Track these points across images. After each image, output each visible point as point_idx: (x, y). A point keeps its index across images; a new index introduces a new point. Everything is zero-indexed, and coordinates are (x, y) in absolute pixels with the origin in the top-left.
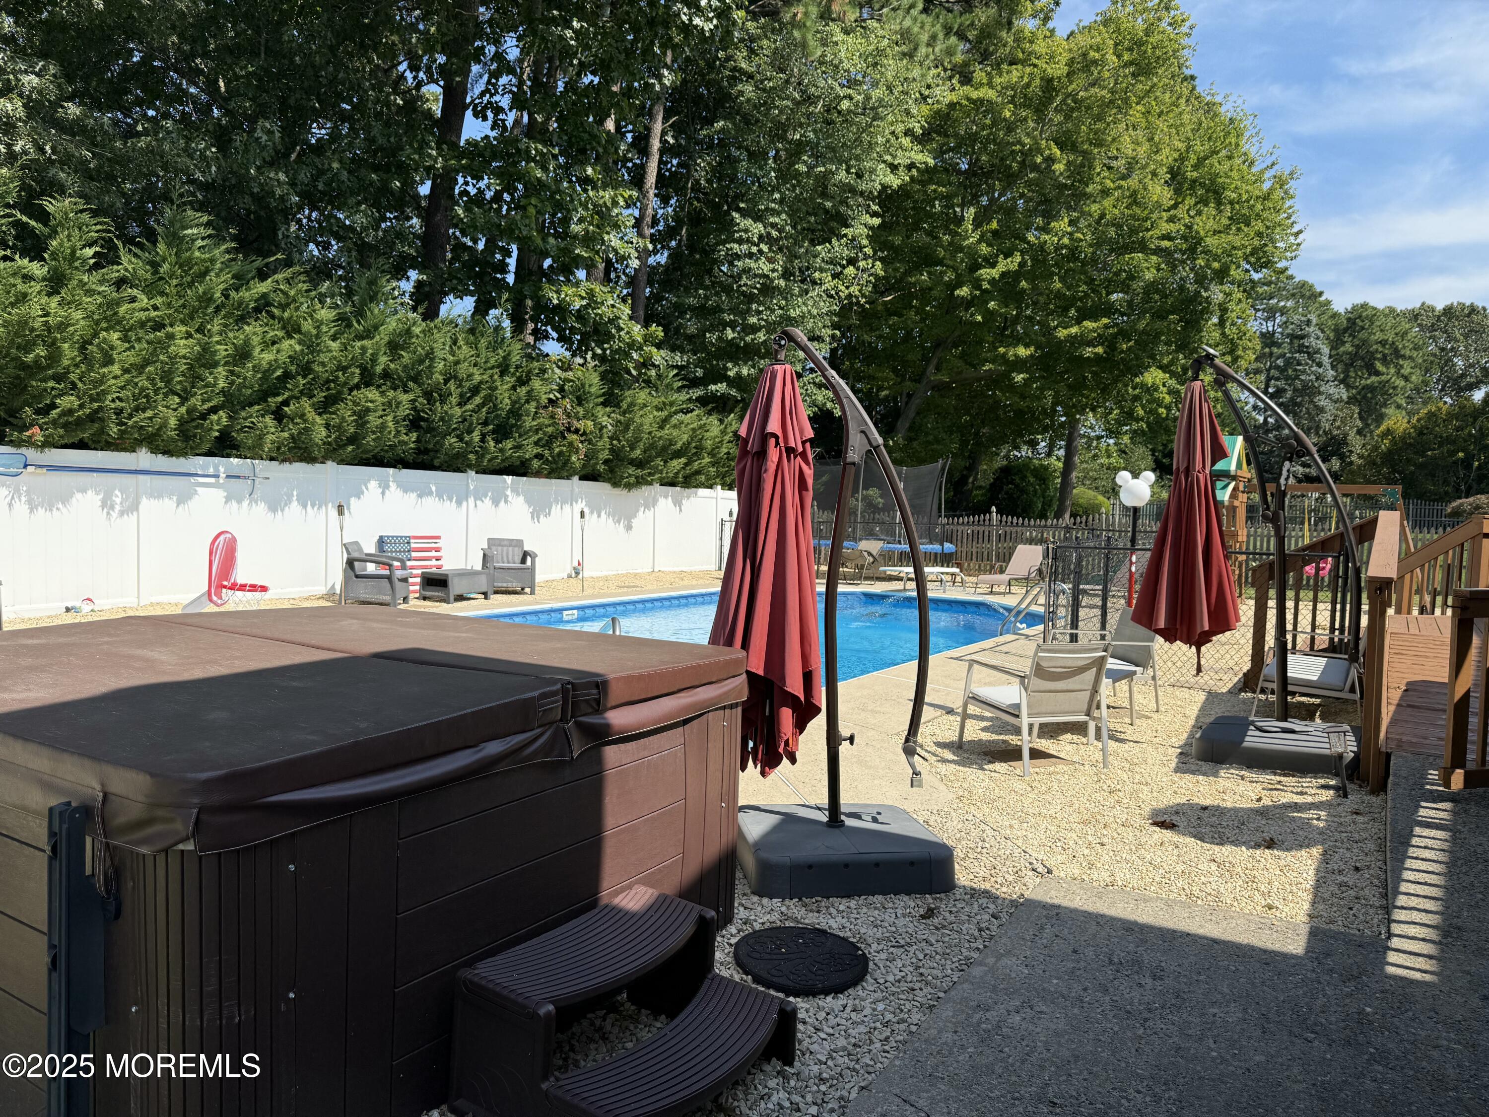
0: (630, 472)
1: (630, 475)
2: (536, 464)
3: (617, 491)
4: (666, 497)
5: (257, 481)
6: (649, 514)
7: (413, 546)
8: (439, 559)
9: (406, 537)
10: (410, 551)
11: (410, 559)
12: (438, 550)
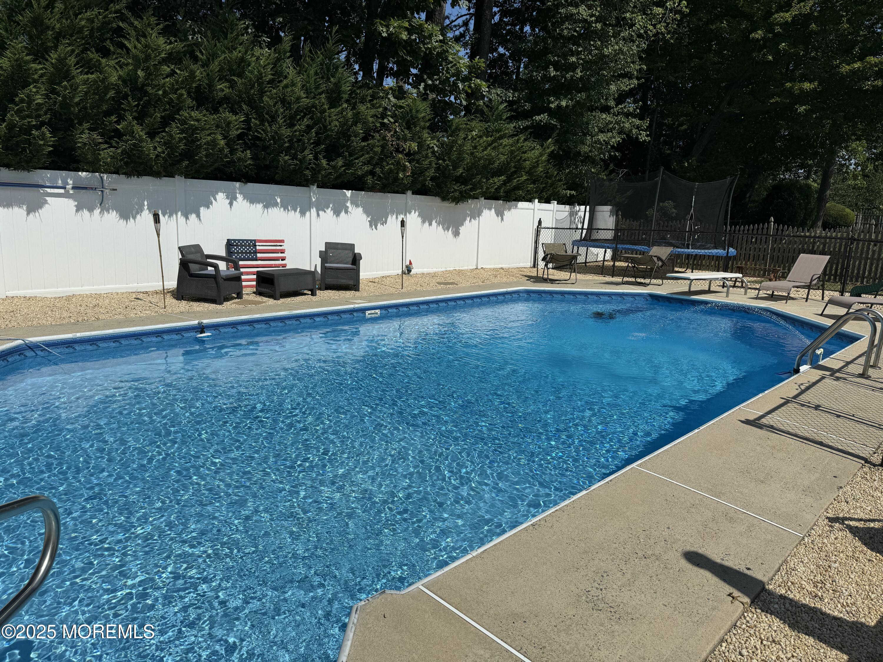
0: (456, 188)
1: (455, 190)
2: (369, 180)
3: (446, 204)
4: (490, 209)
5: (107, 191)
6: (475, 222)
7: (258, 248)
8: (283, 259)
9: (251, 241)
10: (256, 252)
11: (256, 260)
12: (283, 252)
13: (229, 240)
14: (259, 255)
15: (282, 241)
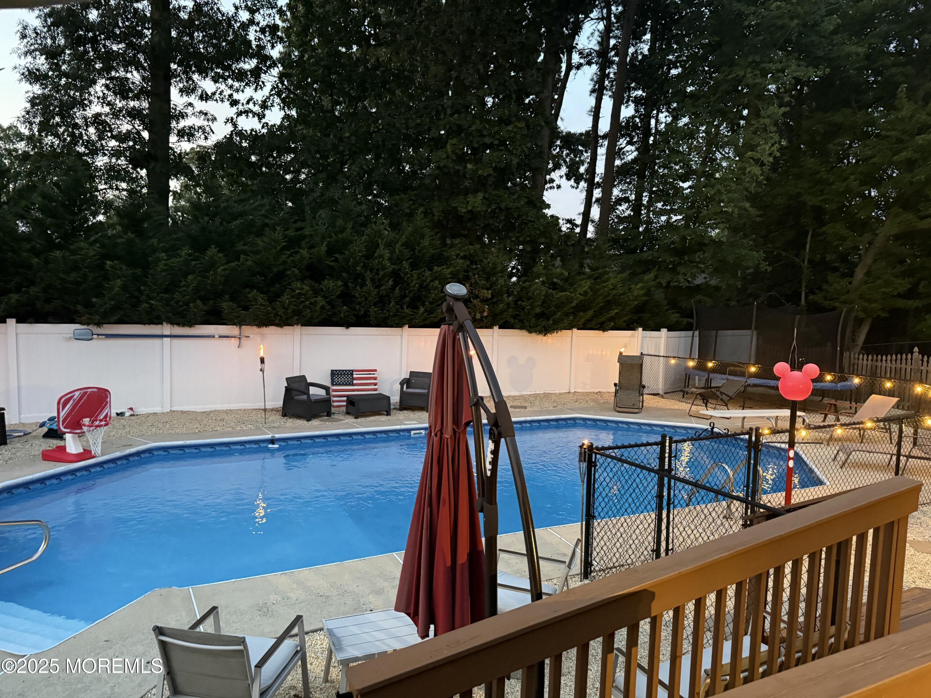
5: (242, 338)
7: (355, 376)
8: (375, 384)
9: (349, 371)
10: (354, 379)
11: (353, 385)
12: (375, 379)
13: (332, 371)
14: (355, 382)
15: (375, 370)
